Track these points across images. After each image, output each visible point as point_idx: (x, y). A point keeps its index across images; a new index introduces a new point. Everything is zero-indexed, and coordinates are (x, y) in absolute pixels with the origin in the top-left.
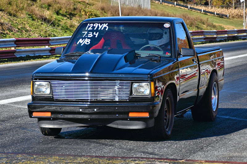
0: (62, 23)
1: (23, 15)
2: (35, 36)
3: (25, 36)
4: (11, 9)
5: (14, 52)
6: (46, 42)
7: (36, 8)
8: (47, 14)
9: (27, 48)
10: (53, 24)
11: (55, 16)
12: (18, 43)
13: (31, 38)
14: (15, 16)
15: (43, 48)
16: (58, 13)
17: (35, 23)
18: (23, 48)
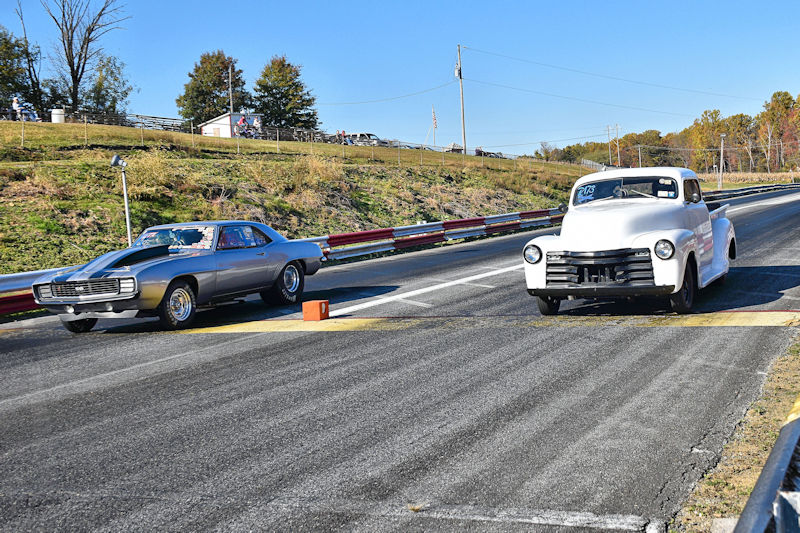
0: (560, 196)
1: (526, 191)
2: (537, 209)
3: (528, 210)
4: (514, 187)
5: (519, 224)
6: (547, 213)
7: (536, 185)
8: (546, 189)
9: (531, 220)
10: (552, 198)
11: (553, 190)
12: (522, 215)
13: (533, 210)
14: (519, 193)
15: (544, 218)
16: (555, 188)
17: (536, 198)
18: (527, 220)
